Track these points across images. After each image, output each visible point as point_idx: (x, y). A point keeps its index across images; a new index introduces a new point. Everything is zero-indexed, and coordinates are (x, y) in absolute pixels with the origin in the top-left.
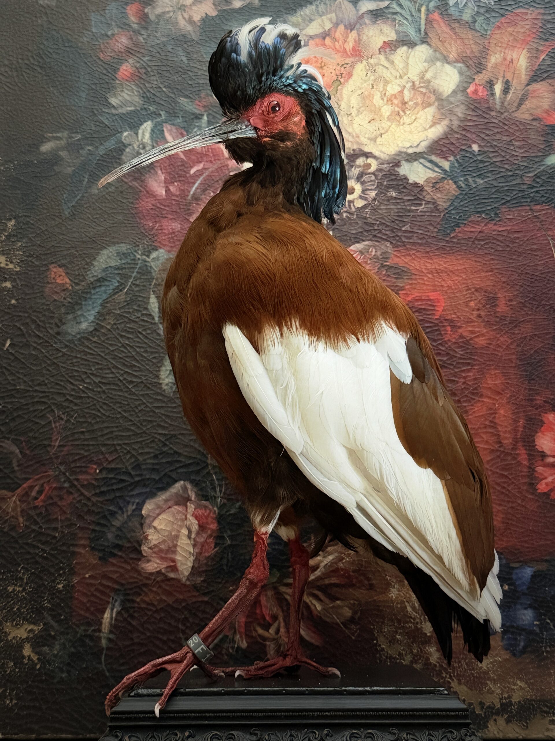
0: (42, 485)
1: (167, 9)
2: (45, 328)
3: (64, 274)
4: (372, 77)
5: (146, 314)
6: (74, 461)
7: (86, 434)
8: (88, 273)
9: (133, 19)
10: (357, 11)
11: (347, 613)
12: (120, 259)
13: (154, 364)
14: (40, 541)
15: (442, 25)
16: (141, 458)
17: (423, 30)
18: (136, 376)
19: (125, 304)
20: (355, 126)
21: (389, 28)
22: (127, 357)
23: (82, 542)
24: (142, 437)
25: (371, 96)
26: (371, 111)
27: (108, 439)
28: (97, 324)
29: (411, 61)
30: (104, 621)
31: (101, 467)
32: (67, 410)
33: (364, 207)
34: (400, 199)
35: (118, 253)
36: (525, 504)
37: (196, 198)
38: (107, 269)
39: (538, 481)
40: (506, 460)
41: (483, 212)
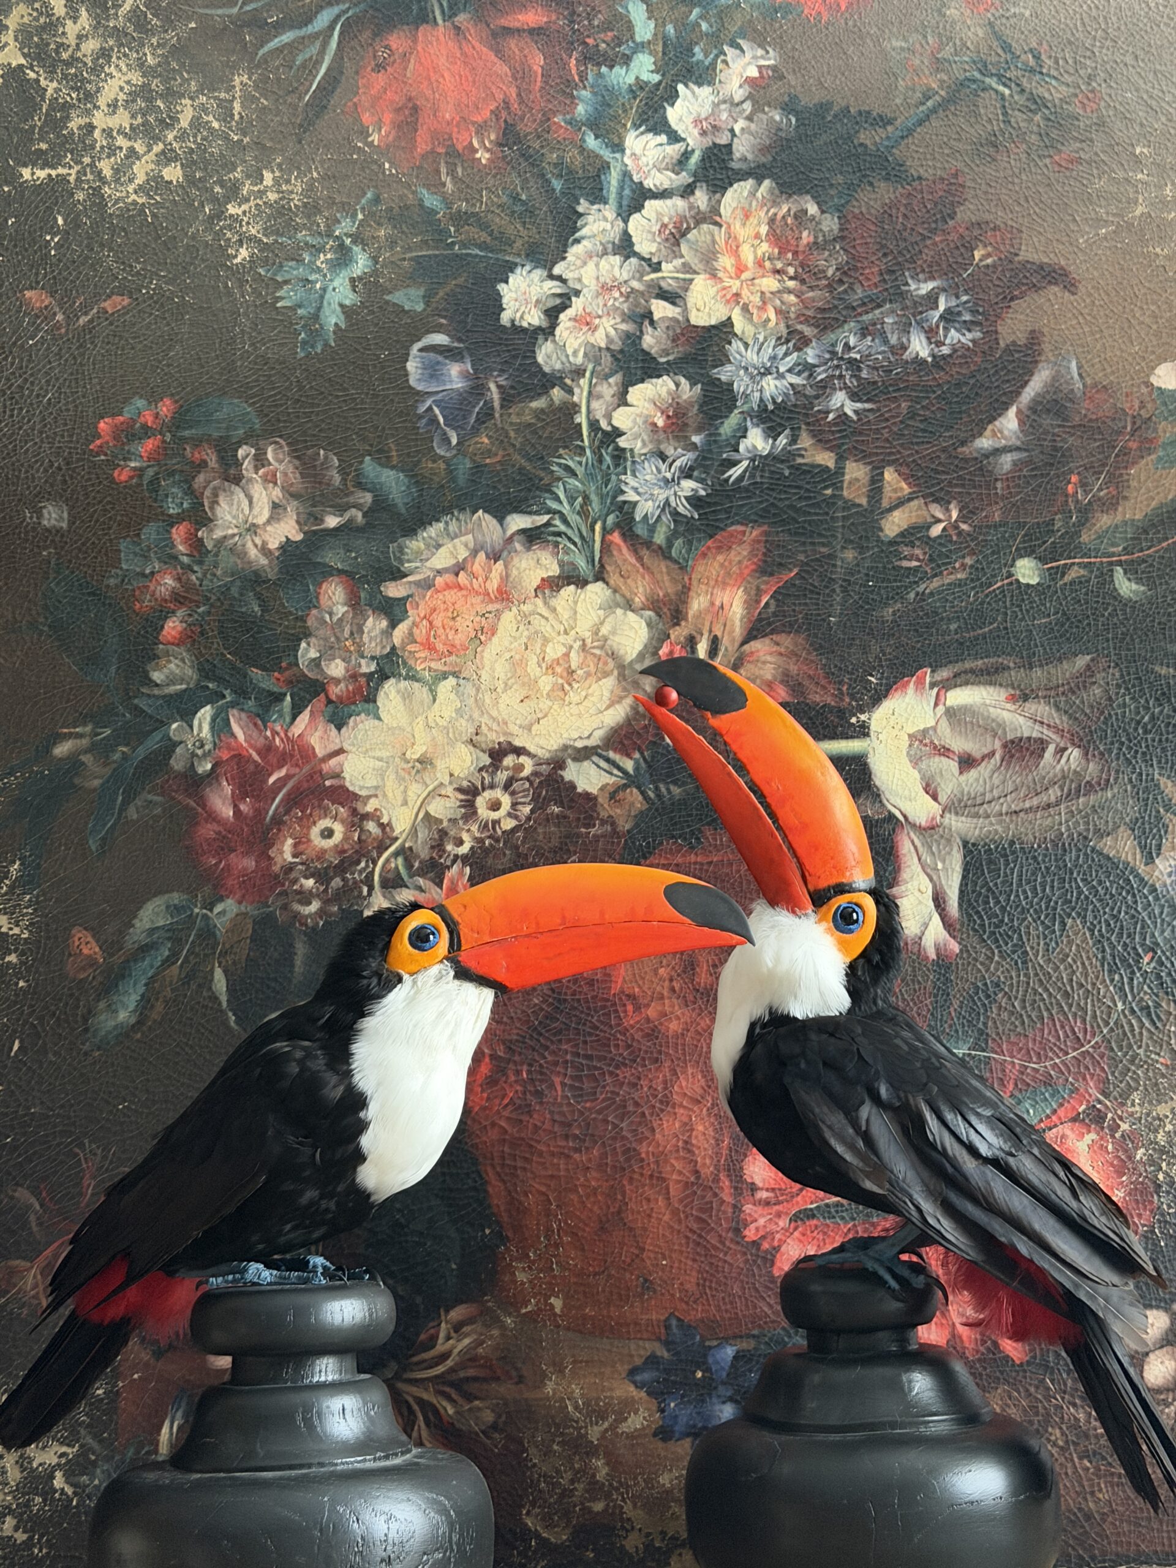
1: (230, 532)
2: (68, 1023)
3: (92, 941)
4: (526, 633)
5: (209, 997)
8: (127, 937)
9: (181, 548)
10: (504, 531)
11: (489, 1417)
12: (171, 916)
15: (625, 550)
17: (597, 559)
19: (180, 983)
20: (502, 706)
21: (549, 556)
25: (523, 662)
26: (524, 684)
28: (141, 1014)
29: (580, 610)
30: (161, 1439)
32: (104, 1141)
33: (514, 830)
34: (565, 817)
35: (168, 907)
36: (728, 1258)
37: (278, 821)
38: (152, 931)
39: (746, 1226)
40: (704, 1197)
41: (680, 837)
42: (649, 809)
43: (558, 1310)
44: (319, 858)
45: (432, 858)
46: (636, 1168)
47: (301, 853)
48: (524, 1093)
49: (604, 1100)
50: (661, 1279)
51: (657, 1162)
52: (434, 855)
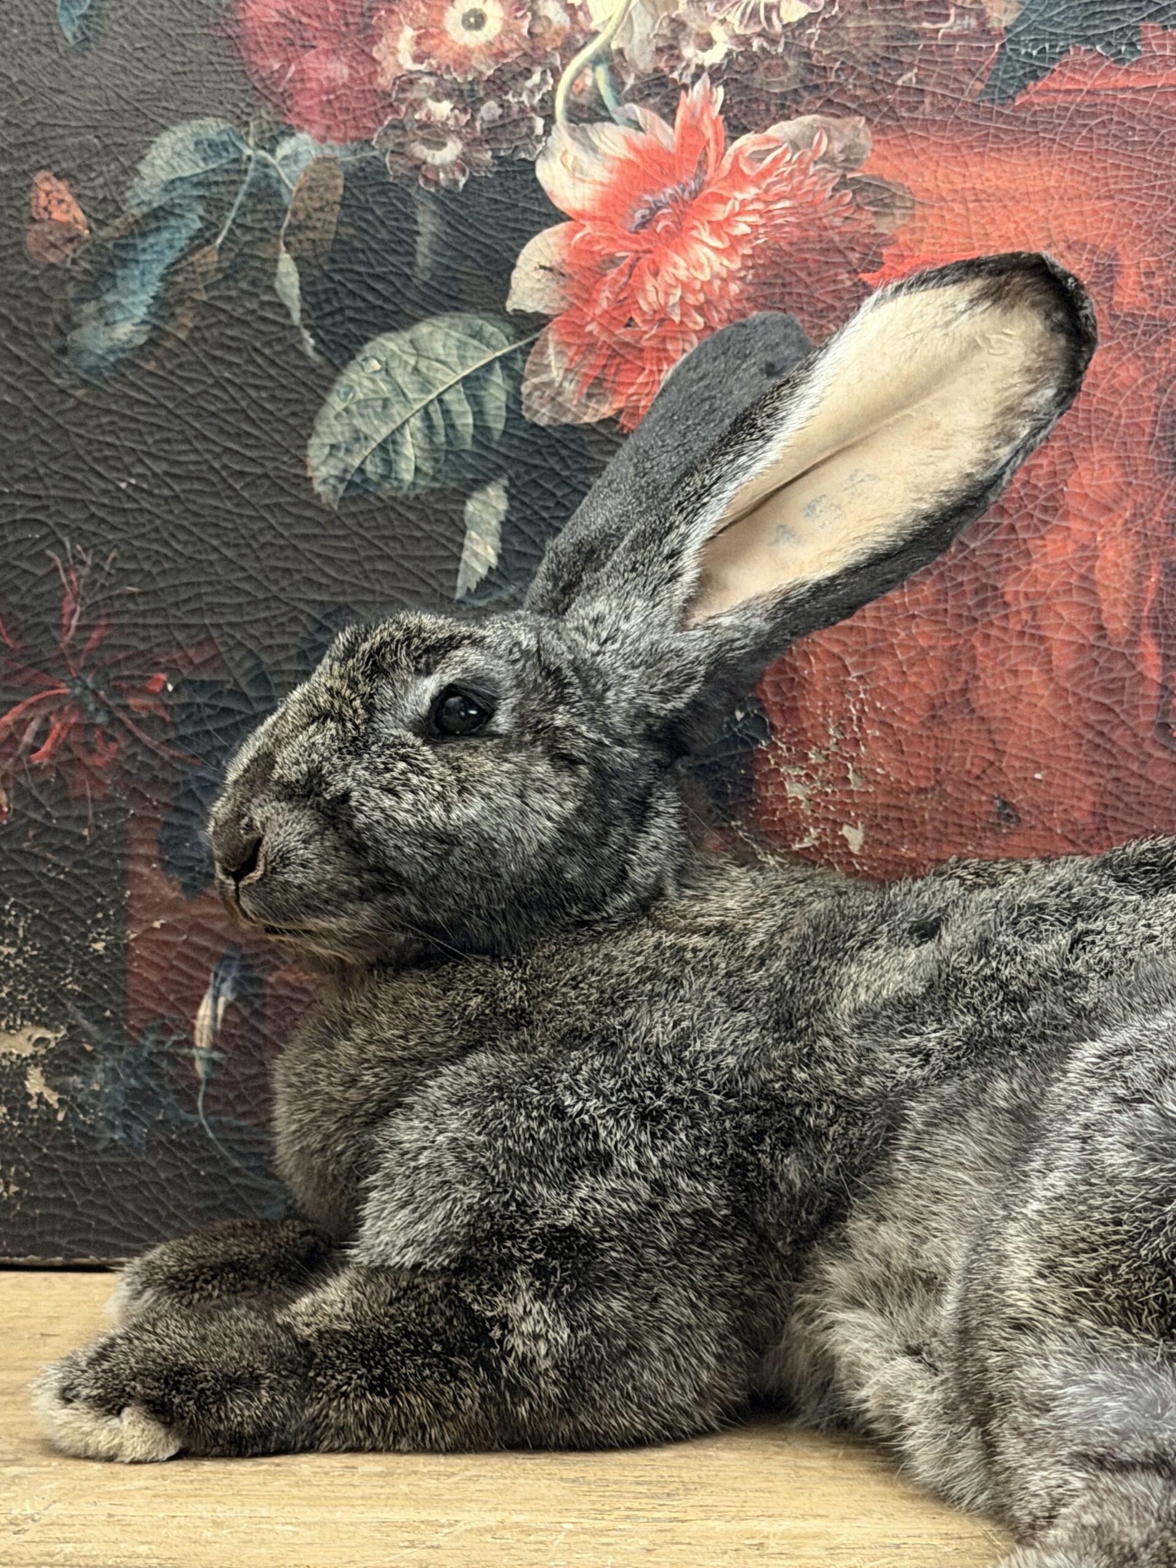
0: (46, 720)
2: (32, 338)
3: (69, 198)
5: (270, 303)
6: (117, 664)
7: (140, 600)
8: (128, 194)
12: (204, 160)
13: (293, 429)
14: (49, 846)
16: (267, 659)
18: (252, 459)
19: (220, 276)
22: (230, 411)
23: (143, 850)
24: (268, 608)
27: (193, 612)
28: (155, 328)
30: (198, 1023)
31: (179, 679)
32: (95, 541)
33: (802, 24)
35: (197, 144)
38: (171, 184)
40: (1110, 670)
41: (1100, 38)
43: (855, 848)
44: (459, 65)
45: (656, 70)
46: (995, 618)
47: (429, 55)
50: (1031, 802)
51: (1033, 610)
52: (662, 65)
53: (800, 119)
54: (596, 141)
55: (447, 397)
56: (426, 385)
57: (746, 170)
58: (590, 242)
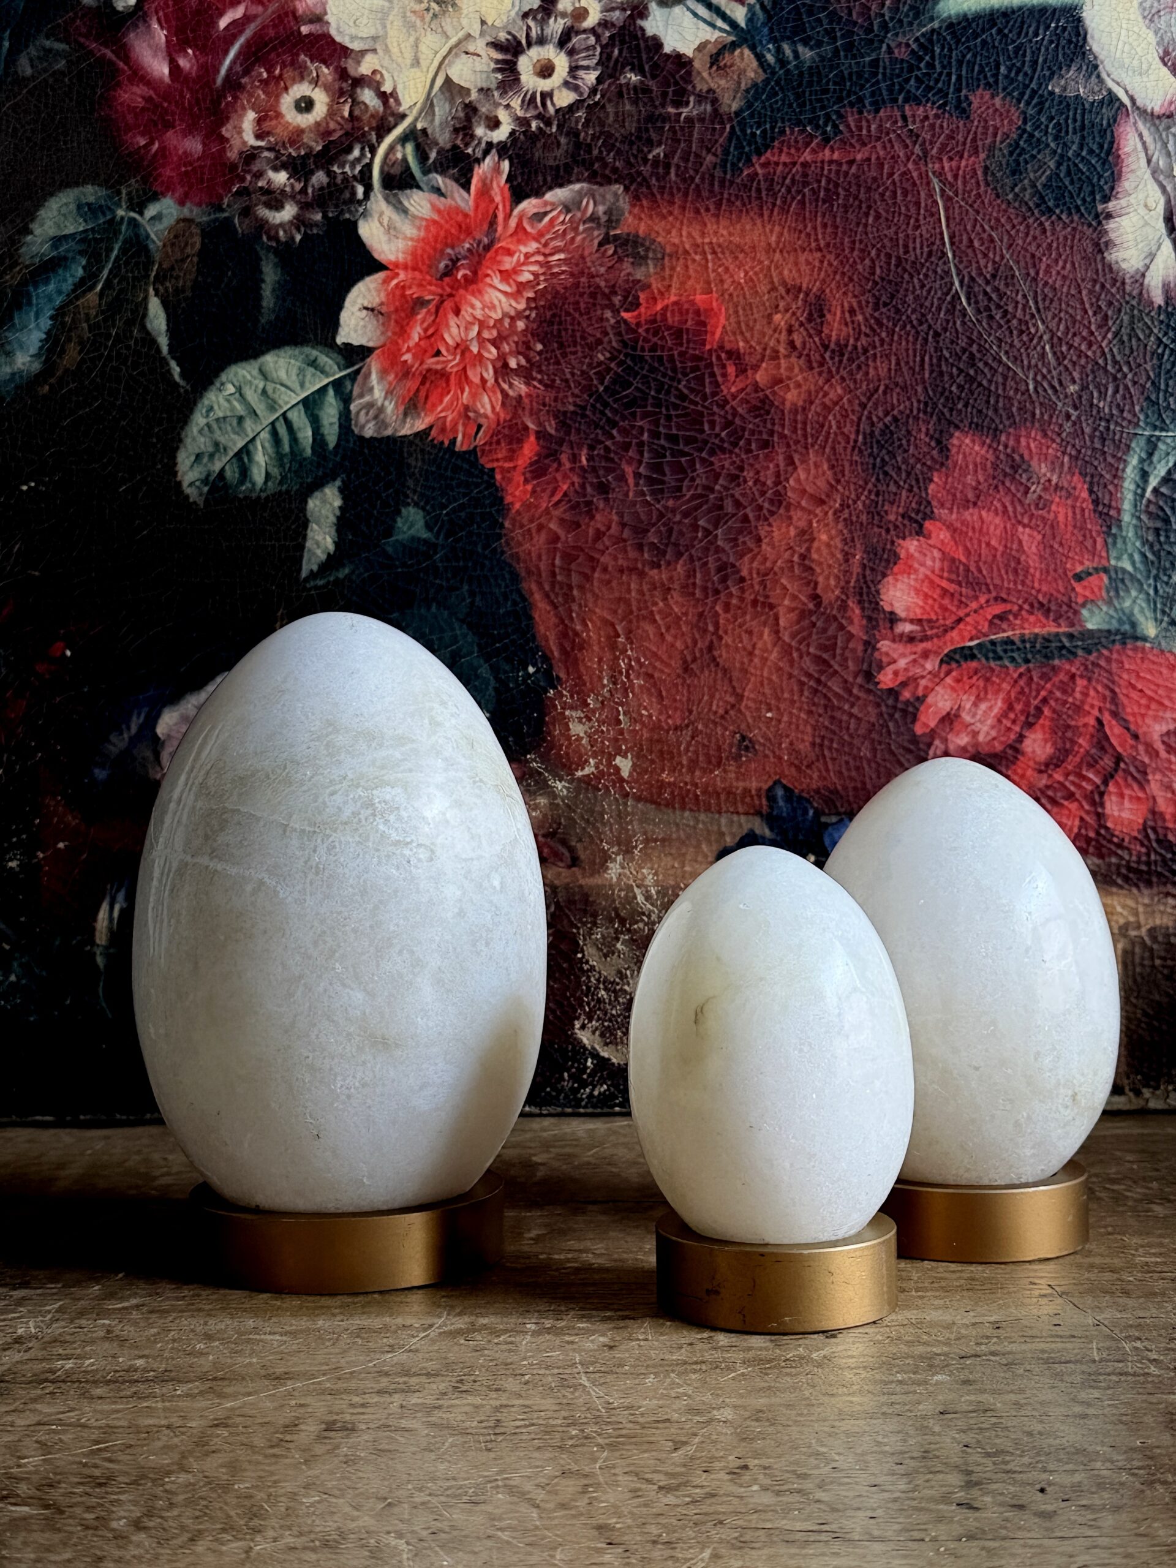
5: (144, 340)
8: (23, 249)
12: (85, 220)
19: (100, 317)
28: (48, 359)
30: (98, 925)
33: (572, 108)
34: (646, 90)
35: (79, 207)
36: (855, 711)
37: (233, 84)
38: (57, 241)
39: (881, 668)
40: (825, 630)
41: (810, 122)
42: (767, 81)
43: (625, 774)
44: (292, 142)
45: (455, 147)
46: (734, 590)
47: (268, 133)
48: (583, 486)
49: (694, 497)
50: (764, 736)
51: (762, 583)
52: (459, 142)
53: (571, 187)
54: (406, 203)
55: (289, 415)
56: (272, 407)
57: (529, 229)
58: (403, 287)
